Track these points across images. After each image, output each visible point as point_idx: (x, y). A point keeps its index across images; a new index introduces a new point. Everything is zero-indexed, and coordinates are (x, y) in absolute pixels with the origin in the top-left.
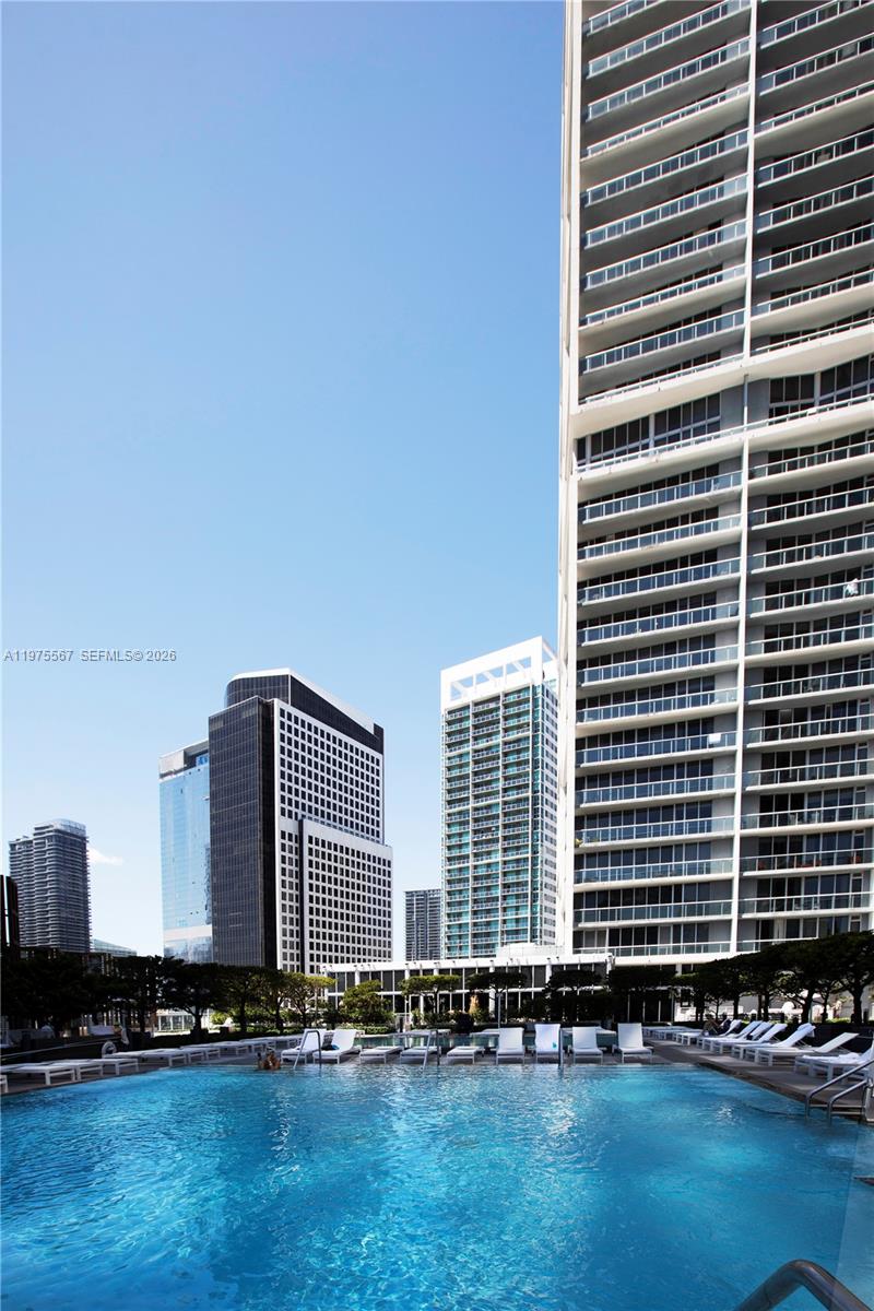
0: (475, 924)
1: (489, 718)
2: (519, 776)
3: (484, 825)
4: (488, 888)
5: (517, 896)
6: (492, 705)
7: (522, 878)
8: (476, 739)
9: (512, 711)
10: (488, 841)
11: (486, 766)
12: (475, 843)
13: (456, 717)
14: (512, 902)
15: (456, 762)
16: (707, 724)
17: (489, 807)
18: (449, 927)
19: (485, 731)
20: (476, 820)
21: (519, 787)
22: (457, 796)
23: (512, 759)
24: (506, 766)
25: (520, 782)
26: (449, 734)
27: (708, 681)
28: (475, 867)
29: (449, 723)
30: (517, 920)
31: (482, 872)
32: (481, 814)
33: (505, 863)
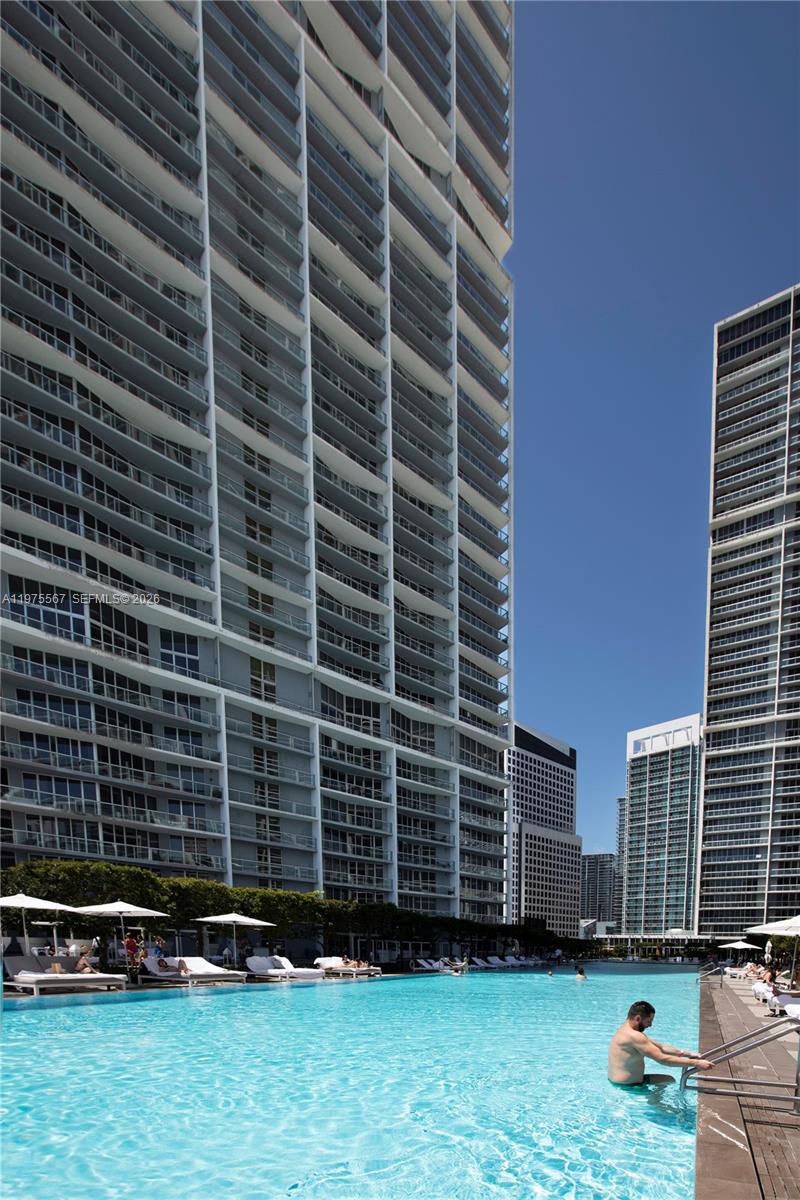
0: (647, 900)
1: (661, 766)
2: (680, 805)
3: (656, 836)
4: (657, 877)
5: (678, 883)
6: (663, 758)
7: (681, 871)
8: (651, 779)
9: (677, 762)
10: (658, 847)
11: (657, 798)
12: (649, 848)
13: (637, 763)
14: (674, 887)
15: (636, 794)
16: (757, 850)
17: (659, 824)
18: (629, 900)
19: (658, 774)
20: (650, 833)
21: (681, 813)
22: (637, 816)
23: (677, 794)
24: (672, 799)
25: (682, 809)
26: (632, 776)
27: (758, 834)
28: (648, 863)
29: (632, 768)
30: (677, 898)
31: (653, 866)
32: (653, 829)
33: (669, 861)
